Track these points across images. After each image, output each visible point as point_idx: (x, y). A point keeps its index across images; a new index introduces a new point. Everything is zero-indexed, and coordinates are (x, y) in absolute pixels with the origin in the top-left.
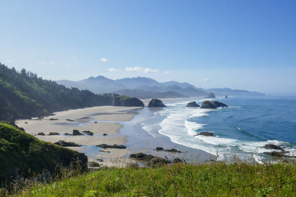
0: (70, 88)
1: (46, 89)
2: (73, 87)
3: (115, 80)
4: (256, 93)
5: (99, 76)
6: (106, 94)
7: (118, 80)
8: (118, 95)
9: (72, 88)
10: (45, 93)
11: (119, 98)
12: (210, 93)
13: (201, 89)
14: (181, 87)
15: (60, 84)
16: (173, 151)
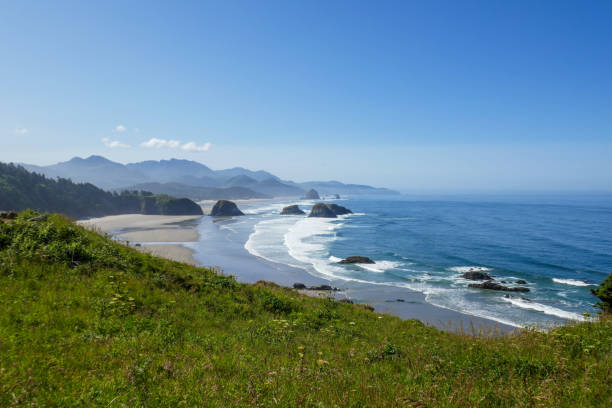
0: (56, 180)
1: (11, 182)
2: (61, 177)
3: (125, 164)
4: (384, 191)
5: (93, 157)
6: (127, 192)
7: (131, 164)
8: (150, 194)
9: (60, 180)
10: (10, 188)
11: (154, 200)
12: (308, 189)
13: (291, 182)
14: (254, 178)
15: (31, 171)
16: (324, 288)
